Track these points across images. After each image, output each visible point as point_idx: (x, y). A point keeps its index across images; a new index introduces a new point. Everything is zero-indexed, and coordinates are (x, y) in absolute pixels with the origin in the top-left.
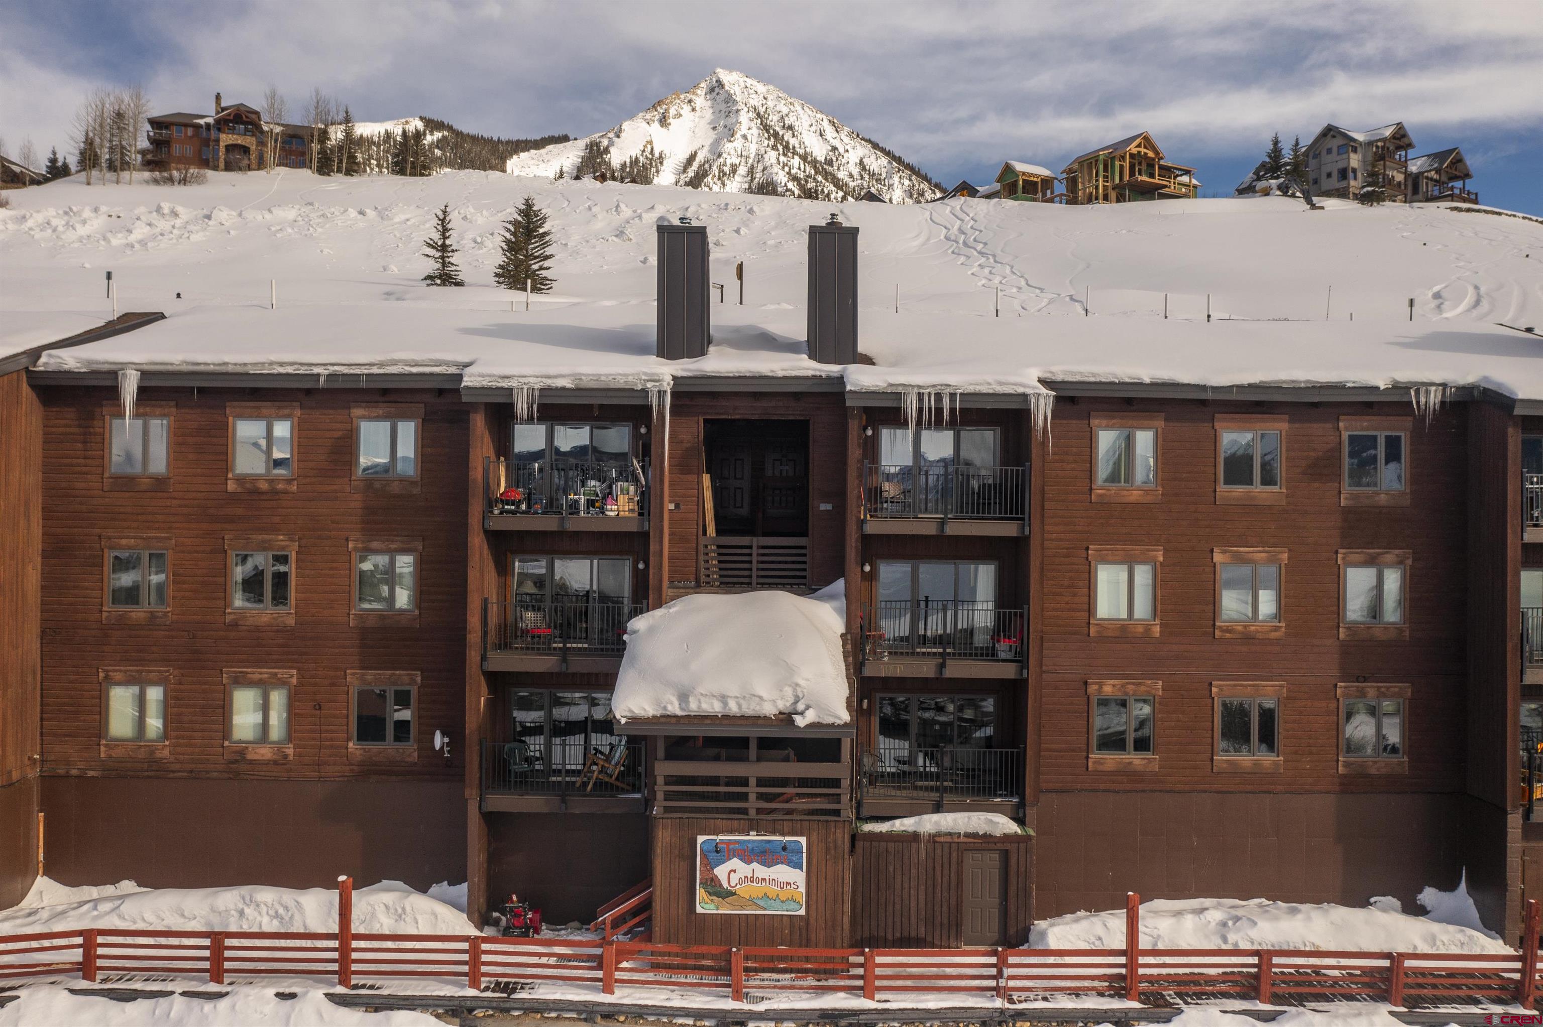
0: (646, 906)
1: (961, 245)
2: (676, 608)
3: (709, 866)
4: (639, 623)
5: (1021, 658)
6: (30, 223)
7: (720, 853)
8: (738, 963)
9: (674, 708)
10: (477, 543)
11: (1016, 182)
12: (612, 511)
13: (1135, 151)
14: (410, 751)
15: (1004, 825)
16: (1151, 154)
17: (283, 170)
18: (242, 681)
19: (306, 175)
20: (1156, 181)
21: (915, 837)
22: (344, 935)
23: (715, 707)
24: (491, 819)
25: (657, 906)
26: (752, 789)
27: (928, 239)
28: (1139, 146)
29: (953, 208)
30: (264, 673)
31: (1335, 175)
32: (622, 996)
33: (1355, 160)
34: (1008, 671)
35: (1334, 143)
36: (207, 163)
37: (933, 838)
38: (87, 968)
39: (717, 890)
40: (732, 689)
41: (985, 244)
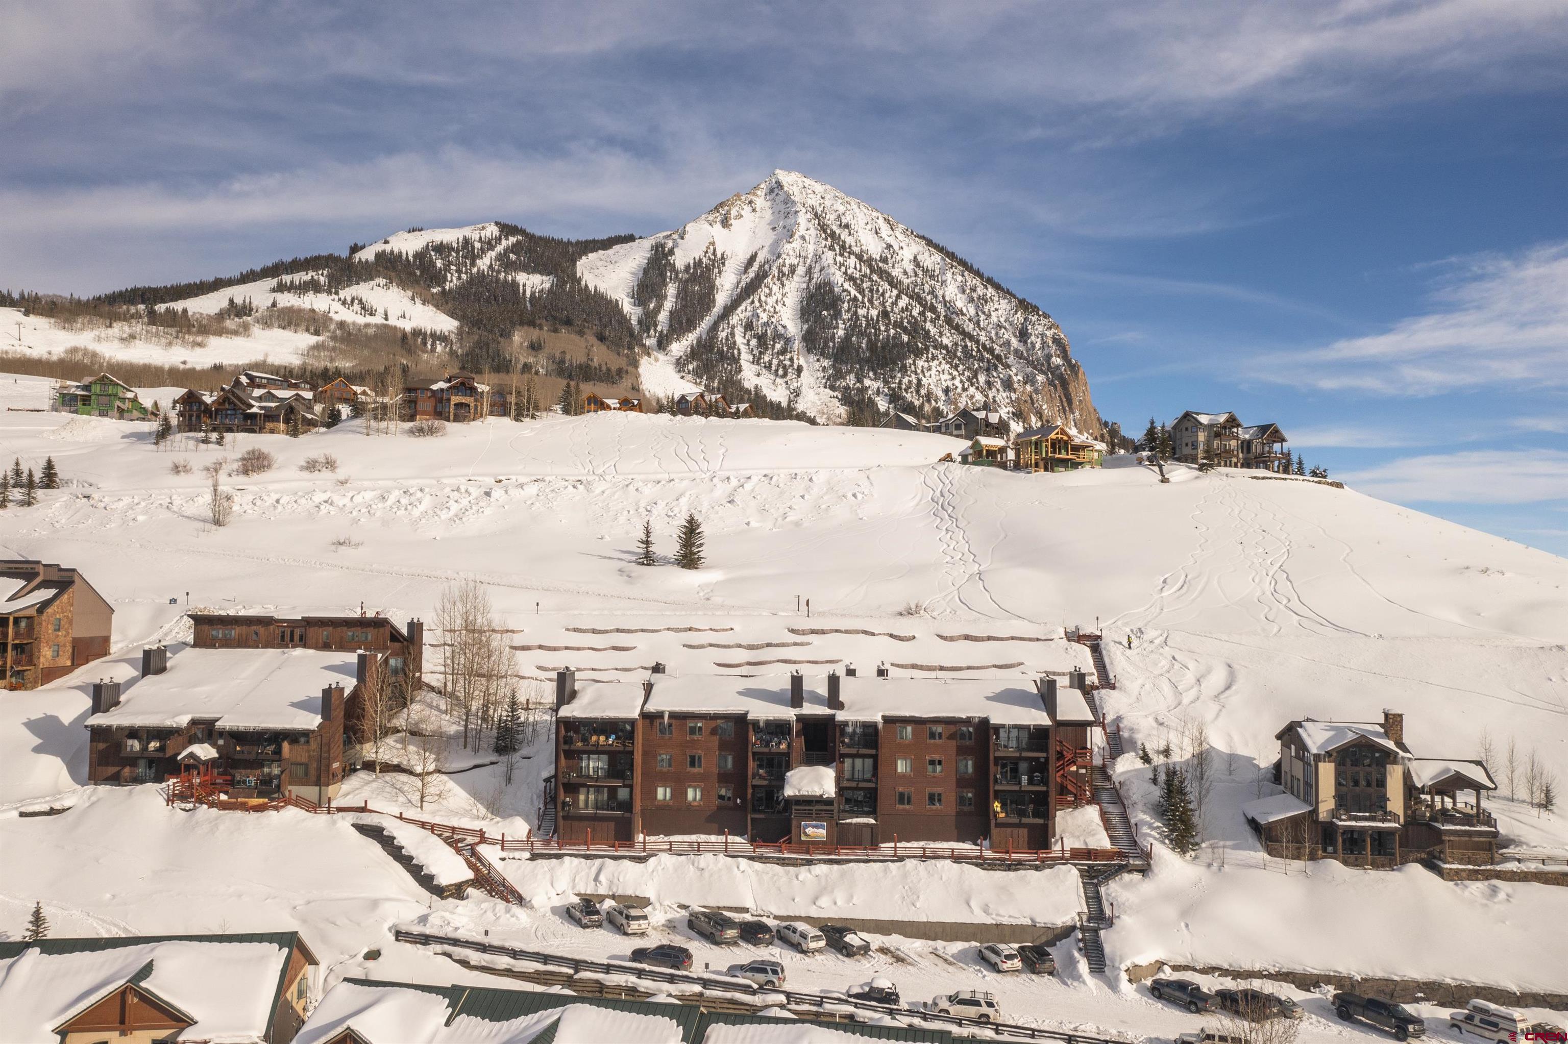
0: (790, 838)
1: (940, 508)
2: (797, 770)
3: (804, 829)
4: (789, 774)
5: (877, 783)
6: (389, 503)
7: (807, 826)
8: (811, 849)
9: (797, 794)
10: (750, 754)
11: (982, 451)
12: (782, 747)
13: (1054, 437)
14: (731, 804)
15: (872, 821)
16: (1065, 438)
17: (491, 419)
18: (690, 786)
19: (506, 421)
20: (1070, 457)
21: (851, 824)
22: (726, 843)
23: (806, 793)
24: (752, 819)
25: (793, 838)
26: (814, 812)
27: (921, 500)
28: (1057, 433)
29: (939, 472)
30: (695, 784)
31: (1190, 445)
32: (786, 855)
33: (1202, 437)
34: (873, 785)
35: (1189, 425)
36: (440, 414)
37: (855, 824)
38: (670, 850)
39: (805, 834)
40: (810, 790)
41: (954, 508)
